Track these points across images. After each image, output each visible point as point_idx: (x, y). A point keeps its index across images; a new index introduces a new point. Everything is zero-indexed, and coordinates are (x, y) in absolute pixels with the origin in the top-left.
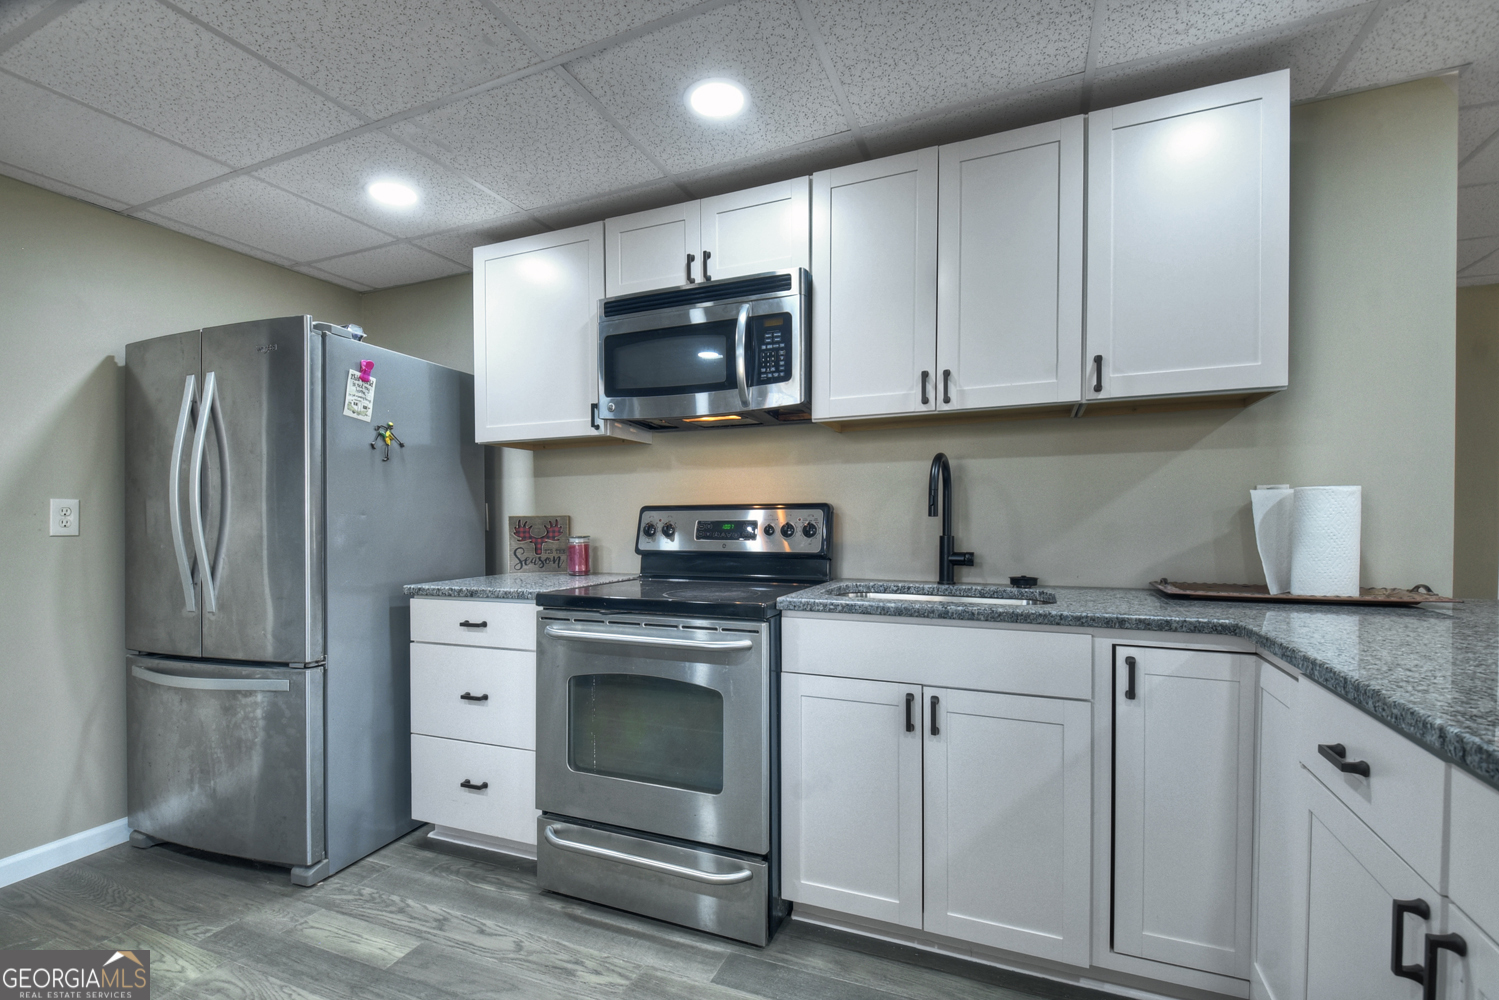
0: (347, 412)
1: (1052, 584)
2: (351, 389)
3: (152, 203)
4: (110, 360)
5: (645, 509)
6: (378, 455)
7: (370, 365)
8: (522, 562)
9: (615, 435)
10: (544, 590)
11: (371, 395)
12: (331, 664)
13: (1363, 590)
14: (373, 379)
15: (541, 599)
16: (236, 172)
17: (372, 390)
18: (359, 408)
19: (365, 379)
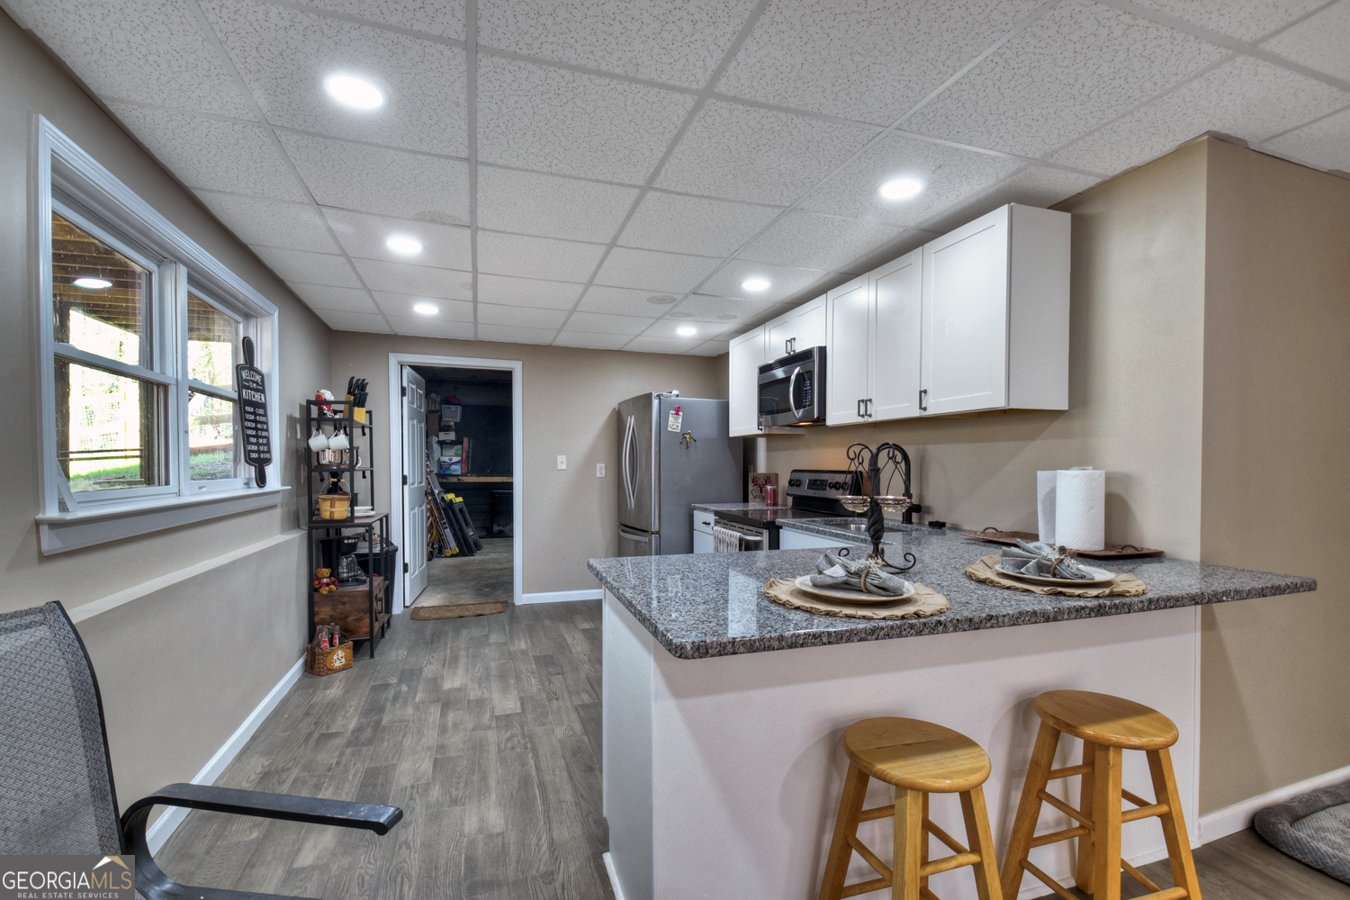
0: (669, 429)
1: (965, 528)
2: (671, 419)
3: (625, 345)
4: (615, 409)
5: (794, 471)
6: (684, 446)
7: (679, 408)
8: (755, 497)
9: (772, 432)
10: (719, 509)
11: (680, 421)
12: (662, 533)
13: (1108, 545)
14: (681, 413)
15: (716, 513)
16: (637, 336)
17: (681, 418)
18: (675, 426)
19: (677, 414)
